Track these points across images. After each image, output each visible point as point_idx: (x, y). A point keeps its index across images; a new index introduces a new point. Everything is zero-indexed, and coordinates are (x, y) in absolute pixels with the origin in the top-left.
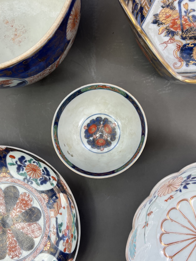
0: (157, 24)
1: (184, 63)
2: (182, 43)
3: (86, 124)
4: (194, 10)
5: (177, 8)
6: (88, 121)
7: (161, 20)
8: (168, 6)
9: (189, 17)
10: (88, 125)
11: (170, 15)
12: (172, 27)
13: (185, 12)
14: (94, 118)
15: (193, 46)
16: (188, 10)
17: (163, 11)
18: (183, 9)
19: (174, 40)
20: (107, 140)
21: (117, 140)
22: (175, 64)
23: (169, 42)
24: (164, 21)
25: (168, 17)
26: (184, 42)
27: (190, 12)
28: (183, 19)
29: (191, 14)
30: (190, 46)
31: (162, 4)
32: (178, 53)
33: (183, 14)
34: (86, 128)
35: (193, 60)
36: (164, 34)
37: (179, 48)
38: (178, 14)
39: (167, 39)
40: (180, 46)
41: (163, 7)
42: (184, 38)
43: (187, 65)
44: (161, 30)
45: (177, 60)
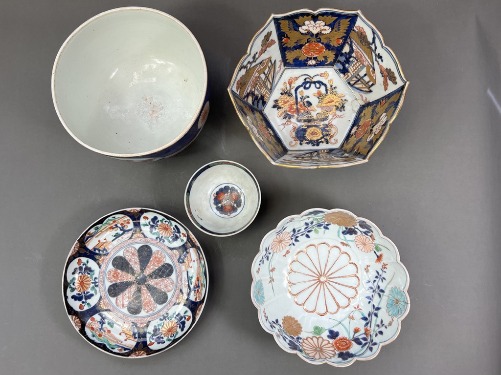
0: (277, 108)
1: (299, 142)
2: (297, 125)
3: (215, 192)
4: (308, 97)
5: (294, 95)
6: (217, 190)
7: (280, 105)
8: (286, 93)
9: (304, 103)
10: (217, 193)
11: (288, 101)
12: (289, 111)
13: (301, 98)
14: (223, 186)
15: (306, 127)
16: (303, 97)
17: (282, 97)
18: (299, 96)
19: (290, 122)
20: (234, 206)
21: (242, 206)
22: (291, 142)
23: (286, 124)
24: (282, 106)
25: (285, 103)
26: (299, 124)
27: (304, 99)
28: (299, 104)
29: (306, 100)
30: (304, 127)
31: (281, 92)
32: (294, 134)
33: (299, 100)
34: (215, 196)
35: (306, 140)
36: (282, 117)
37: (295, 129)
38: (294, 100)
39: (285, 121)
40: (295, 127)
41: (281, 94)
42: (299, 121)
43: (301, 144)
44: (279, 114)
45: (292, 140)
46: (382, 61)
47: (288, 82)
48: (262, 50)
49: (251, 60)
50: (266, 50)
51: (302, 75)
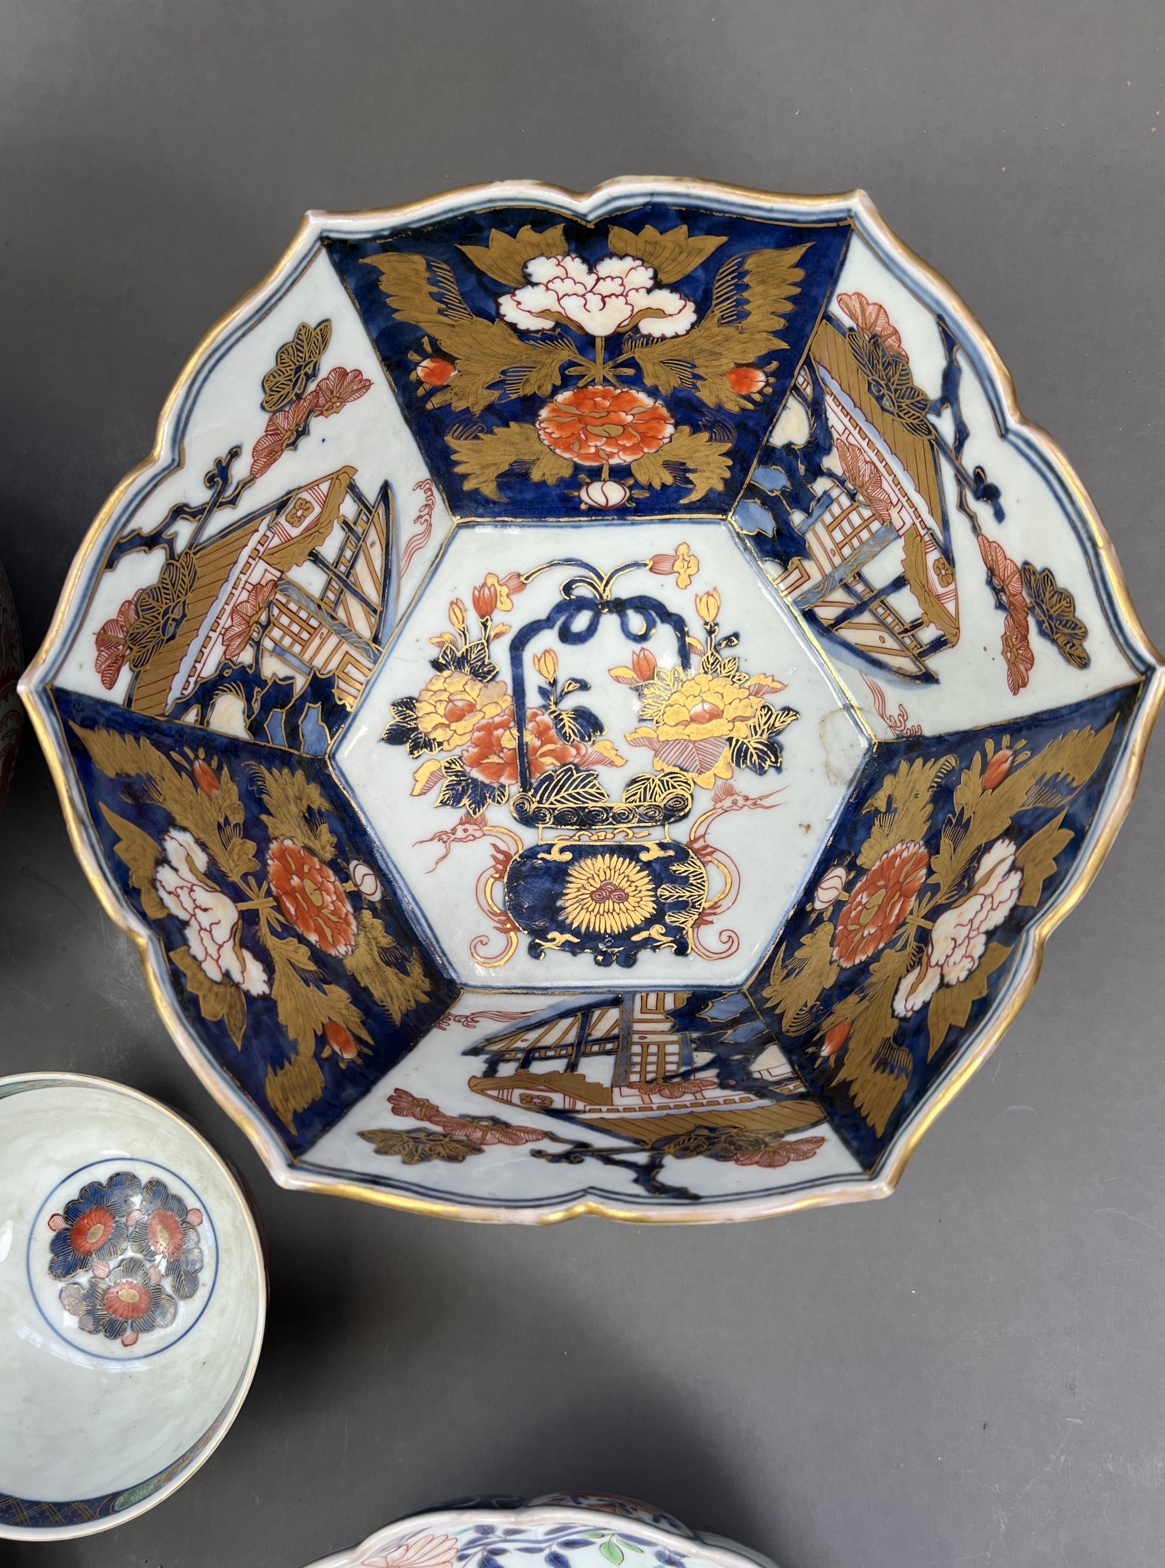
0: (407, 747)
1: (523, 939)
2: (517, 839)
3: (58, 1204)
4: (584, 686)
5: (505, 674)
6: (71, 1191)
7: (425, 726)
8: (460, 662)
9: (558, 719)
10: (72, 1211)
11: (471, 708)
12: (476, 762)
13: (543, 693)
14: (102, 1174)
15: (568, 856)
16: (554, 684)
17: (439, 685)
18: (533, 681)
19: (482, 823)
20: (158, 1289)
21: (202, 1293)
22: (481, 941)
23: (460, 834)
24: (439, 735)
25: (456, 715)
26: (530, 837)
27: (562, 696)
28: (530, 726)
29: (569, 703)
30: (555, 856)
31: (434, 652)
32: (498, 893)
33: (533, 700)
34: (61, 1224)
35: (563, 928)
36: (437, 793)
37: (505, 863)
38: (507, 702)
39: (451, 817)
40: (508, 856)
41: (437, 665)
42: (528, 819)
43: (535, 951)
44: (423, 777)
45: (487, 926)
46: (999, 515)
47: (476, 602)
48: (272, 431)
49: (200, 495)
50: (302, 432)
51: (552, 565)
